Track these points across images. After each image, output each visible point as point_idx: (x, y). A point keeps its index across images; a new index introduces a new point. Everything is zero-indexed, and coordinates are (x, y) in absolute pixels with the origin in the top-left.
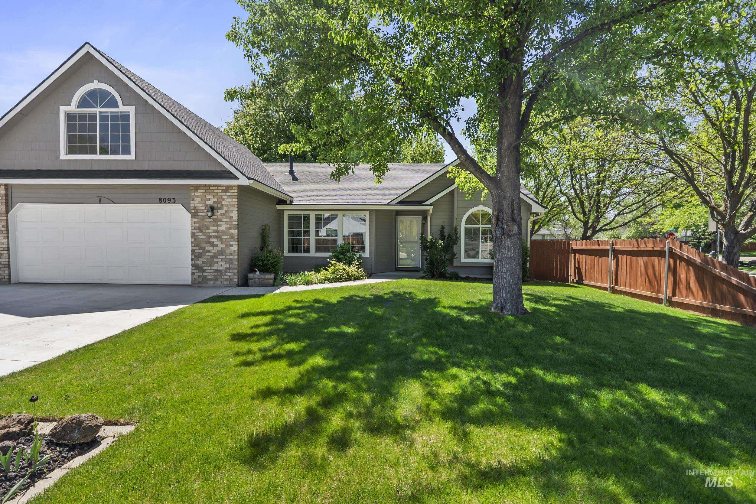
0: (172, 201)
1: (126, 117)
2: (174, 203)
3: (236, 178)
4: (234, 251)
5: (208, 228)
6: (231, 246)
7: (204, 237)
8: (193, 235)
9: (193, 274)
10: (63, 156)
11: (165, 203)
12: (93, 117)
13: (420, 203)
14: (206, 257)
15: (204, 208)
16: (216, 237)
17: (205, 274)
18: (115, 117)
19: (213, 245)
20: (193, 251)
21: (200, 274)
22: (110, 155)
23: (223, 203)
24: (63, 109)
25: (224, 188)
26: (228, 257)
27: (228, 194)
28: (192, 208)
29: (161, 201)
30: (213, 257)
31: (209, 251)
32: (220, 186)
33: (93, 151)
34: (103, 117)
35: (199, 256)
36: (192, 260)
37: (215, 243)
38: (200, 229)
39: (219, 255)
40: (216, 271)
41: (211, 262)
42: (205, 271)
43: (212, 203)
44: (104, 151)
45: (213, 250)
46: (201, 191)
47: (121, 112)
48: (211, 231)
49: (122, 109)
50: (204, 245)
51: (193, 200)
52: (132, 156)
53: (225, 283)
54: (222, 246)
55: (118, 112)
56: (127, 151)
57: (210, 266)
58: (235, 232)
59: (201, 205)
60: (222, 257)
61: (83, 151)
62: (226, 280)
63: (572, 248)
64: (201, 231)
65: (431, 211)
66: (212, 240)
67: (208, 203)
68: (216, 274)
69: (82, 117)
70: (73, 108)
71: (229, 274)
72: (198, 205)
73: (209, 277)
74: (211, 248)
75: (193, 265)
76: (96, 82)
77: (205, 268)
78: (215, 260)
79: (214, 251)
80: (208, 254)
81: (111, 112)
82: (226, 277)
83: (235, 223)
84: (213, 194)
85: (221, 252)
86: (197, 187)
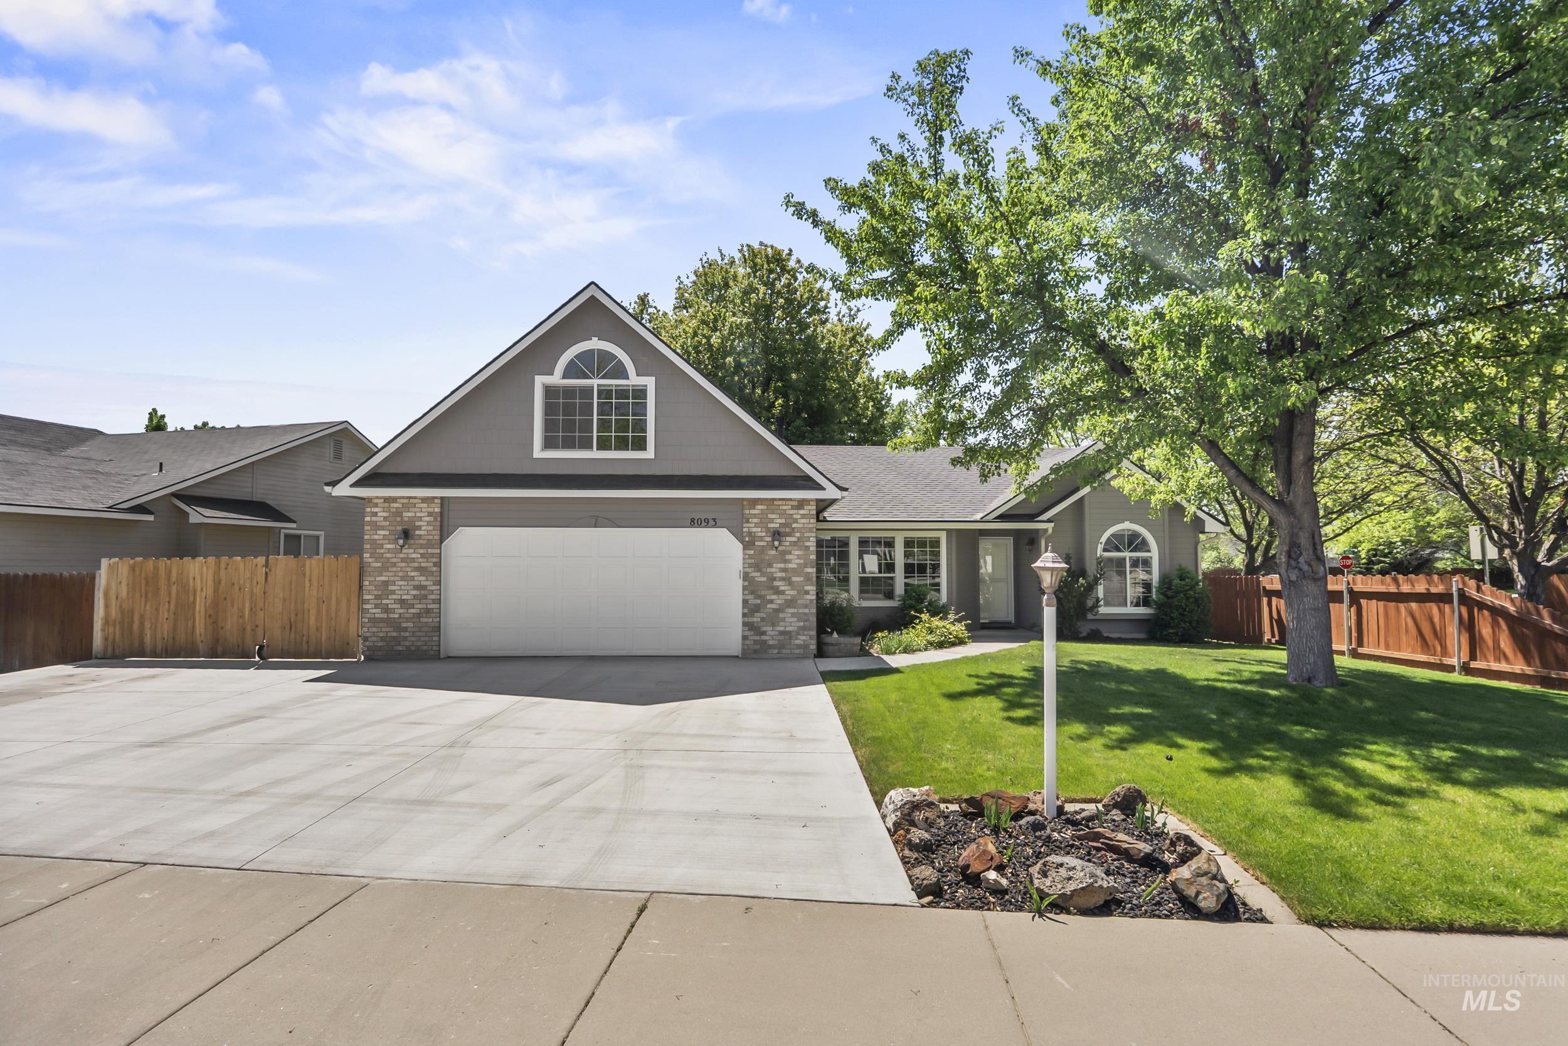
0: (712, 523)
1: (641, 393)
2: (715, 526)
3: (820, 487)
4: (811, 601)
5: (770, 565)
6: (807, 592)
7: (764, 579)
8: (746, 577)
9: (744, 638)
10: (538, 452)
11: (700, 526)
12: (587, 392)
13: (1031, 518)
14: (766, 611)
15: (764, 534)
16: (782, 579)
17: (764, 638)
18: (622, 393)
19: (777, 591)
20: (745, 602)
21: (757, 638)
22: (613, 452)
23: (794, 525)
24: (540, 381)
25: (795, 503)
26: (801, 611)
27: (802, 512)
28: (745, 534)
29: (694, 523)
30: (777, 611)
31: (771, 602)
32: (790, 500)
33: (586, 444)
34: (605, 393)
35: (756, 609)
36: (744, 615)
37: (782, 588)
38: (757, 567)
39: (788, 607)
40: (782, 633)
41: (774, 618)
42: (764, 633)
43: (778, 525)
44: (604, 445)
45: (779, 600)
46: (759, 507)
47: (633, 386)
48: (776, 569)
49: (634, 380)
50: (763, 593)
51: (748, 522)
52: (650, 453)
53: (797, 651)
54: (792, 592)
55: (629, 386)
56: (641, 444)
57: (773, 625)
58: (812, 570)
59: (759, 530)
60: (792, 610)
61: (569, 444)
62: (799, 647)
63: (1264, 588)
64: (759, 570)
65: (1050, 531)
66: (776, 583)
67: (771, 525)
68: (782, 638)
69: (569, 392)
70: (556, 378)
71: (804, 638)
72: (754, 530)
73: (771, 642)
74: (774, 597)
75: (744, 624)
76: (595, 339)
77: (764, 629)
78: (781, 615)
79: (779, 602)
80: (769, 606)
81: (616, 386)
82: (797, 642)
83: (813, 557)
84: (779, 511)
85: (790, 603)
86: (754, 502)
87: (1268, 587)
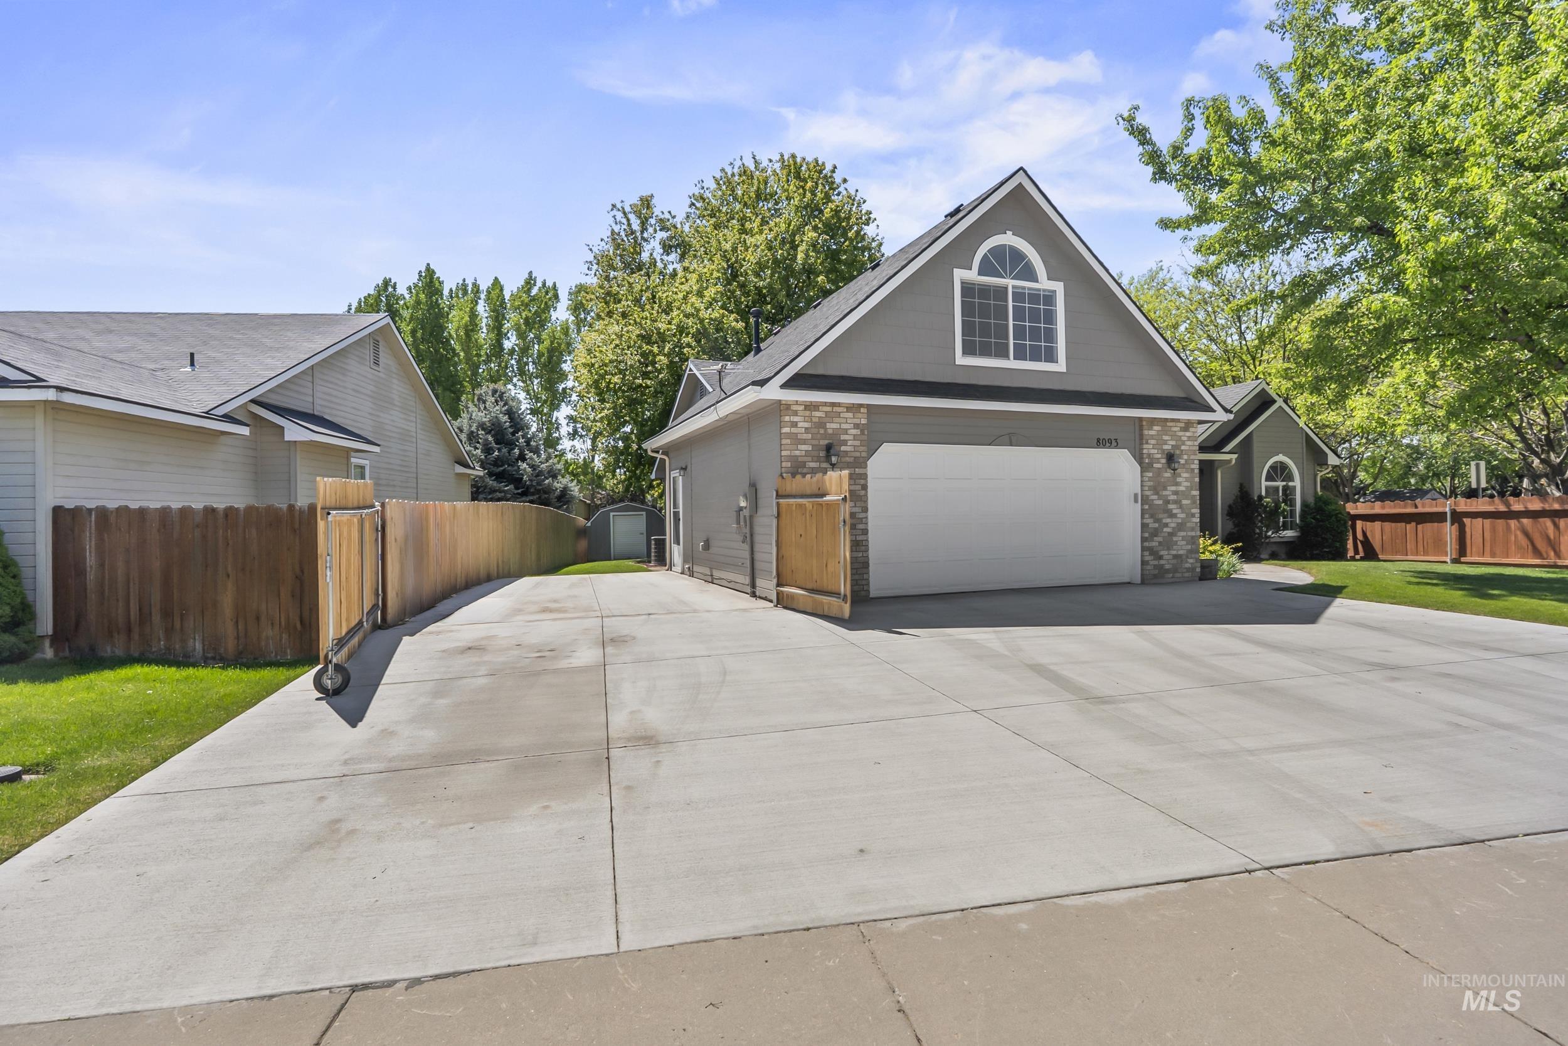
0: (1114, 443)
1: (1050, 298)
2: (1116, 447)
3: (1211, 409)
4: (1196, 523)
5: (1165, 489)
6: (1193, 515)
7: (1160, 502)
8: (1143, 500)
9: (1143, 563)
10: (961, 360)
11: (1104, 446)
12: (1002, 292)
13: (1215, 450)
14: (1163, 534)
15: (1159, 456)
16: (1175, 502)
17: (1162, 562)
18: (1035, 297)
19: (1172, 515)
20: (1144, 526)
21: (1156, 562)
22: (1028, 362)
23: (1183, 447)
24: (959, 275)
25: (1183, 425)
26: (1190, 534)
27: (1188, 434)
28: (1145, 456)
29: (1101, 443)
30: (1171, 534)
31: (1166, 525)
32: (1178, 420)
33: (1003, 353)
34: (1019, 296)
35: (1155, 533)
36: (1143, 540)
37: (1175, 511)
38: (1156, 490)
39: (1180, 530)
40: (1176, 557)
41: (1168, 544)
42: (1161, 558)
43: (1170, 447)
44: (1019, 356)
45: (1172, 523)
46: (1156, 428)
47: (1044, 290)
48: (1169, 492)
49: (1044, 283)
50: (1161, 516)
51: (1147, 443)
52: (1061, 366)
53: (1186, 575)
54: (1183, 516)
55: (1039, 290)
56: (1051, 357)
57: (1168, 549)
58: (1196, 493)
59: (1156, 451)
60: (1182, 534)
61: (985, 352)
62: (1188, 570)
63: (1349, 513)
64: (1157, 493)
65: (1234, 462)
66: (1171, 506)
67: (1166, 447)
68: (1174, 561)
69: (985, 291)
70: (972, 275)
71: (1191, 561)
72: (1153, 451)
73: (1167, 567)
74: (1168, 520)
75: (1143, 549)
76: (1009, 233)
77: (1162, 553)
78: (1175, 539)
79: (1173, 525)
80: (1165, 530)
81: (1029, 289)
82: (1187, 565)
84: (1171, 433)
85: (1181, 526)
86: (1153, 421)
87: (1352, 512)
